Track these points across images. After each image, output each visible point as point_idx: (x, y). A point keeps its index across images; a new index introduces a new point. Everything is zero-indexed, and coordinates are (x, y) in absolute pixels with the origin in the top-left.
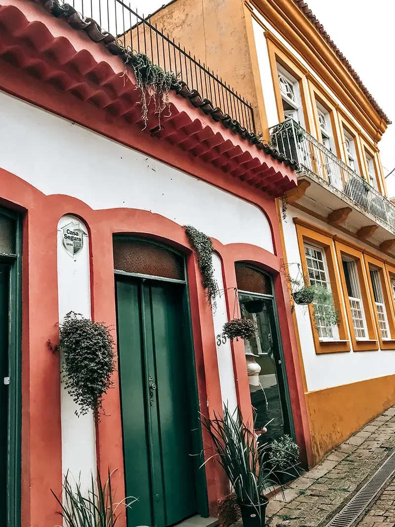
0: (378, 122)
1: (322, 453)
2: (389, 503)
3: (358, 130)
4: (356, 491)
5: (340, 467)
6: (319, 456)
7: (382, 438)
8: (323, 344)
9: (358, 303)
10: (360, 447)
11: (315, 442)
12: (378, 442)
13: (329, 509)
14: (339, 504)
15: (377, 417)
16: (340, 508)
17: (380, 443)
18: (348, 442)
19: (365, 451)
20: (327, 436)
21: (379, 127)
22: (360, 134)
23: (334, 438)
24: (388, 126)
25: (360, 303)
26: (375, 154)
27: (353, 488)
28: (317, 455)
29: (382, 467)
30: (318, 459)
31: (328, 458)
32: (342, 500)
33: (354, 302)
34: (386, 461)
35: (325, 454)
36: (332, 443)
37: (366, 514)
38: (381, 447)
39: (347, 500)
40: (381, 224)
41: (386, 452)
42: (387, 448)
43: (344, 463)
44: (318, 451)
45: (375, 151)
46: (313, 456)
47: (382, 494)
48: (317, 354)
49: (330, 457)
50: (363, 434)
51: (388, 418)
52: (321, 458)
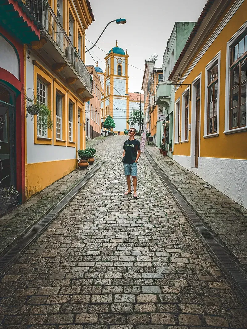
0: (88, 17)
1: (29, 196)
2: (63, 217)
3: (77, 18)
4: (47, 213)
5: (39, 203)
6: (28, 197)
7: (61, 189)
8: (39, 139)
9: (60, 119)
10: (50, 193)
11: (27, 191)
12: (59, 191)
13: (33, 222)
14: (38, 219)
15: (60, 179)
16: (39, 220)
17: (60, 191)
18: (44, 191)
19: (52, 195)
20: (34, 187)
21: (88, 20)
22: (77, 20)
23: (37, 189)
24: (93, 21)
25: (61, 120)
26: (83, 36)
27: (46, 211)
28: (27, 197)
29: (60, 202)
30: (27, 199)
31: (33, 198)
32: (40, 217)
33: (58, 119)
34: (63, 199)
35: (31, 196)
36: (35, 191)
37: (52, 223)
38: (60, 193)
39: (42, 217)
40: (80, 78)
41: (63, 196)
42: (63, 194)
43: (41, 200)
44: (28, 195)
45: (83, 35)
46: (25, 198)
47: (60, 214)
48: (35, 144)
49: (34, 198)
50: (52, 187)
51: (65, 180)
52: (29, 198)
